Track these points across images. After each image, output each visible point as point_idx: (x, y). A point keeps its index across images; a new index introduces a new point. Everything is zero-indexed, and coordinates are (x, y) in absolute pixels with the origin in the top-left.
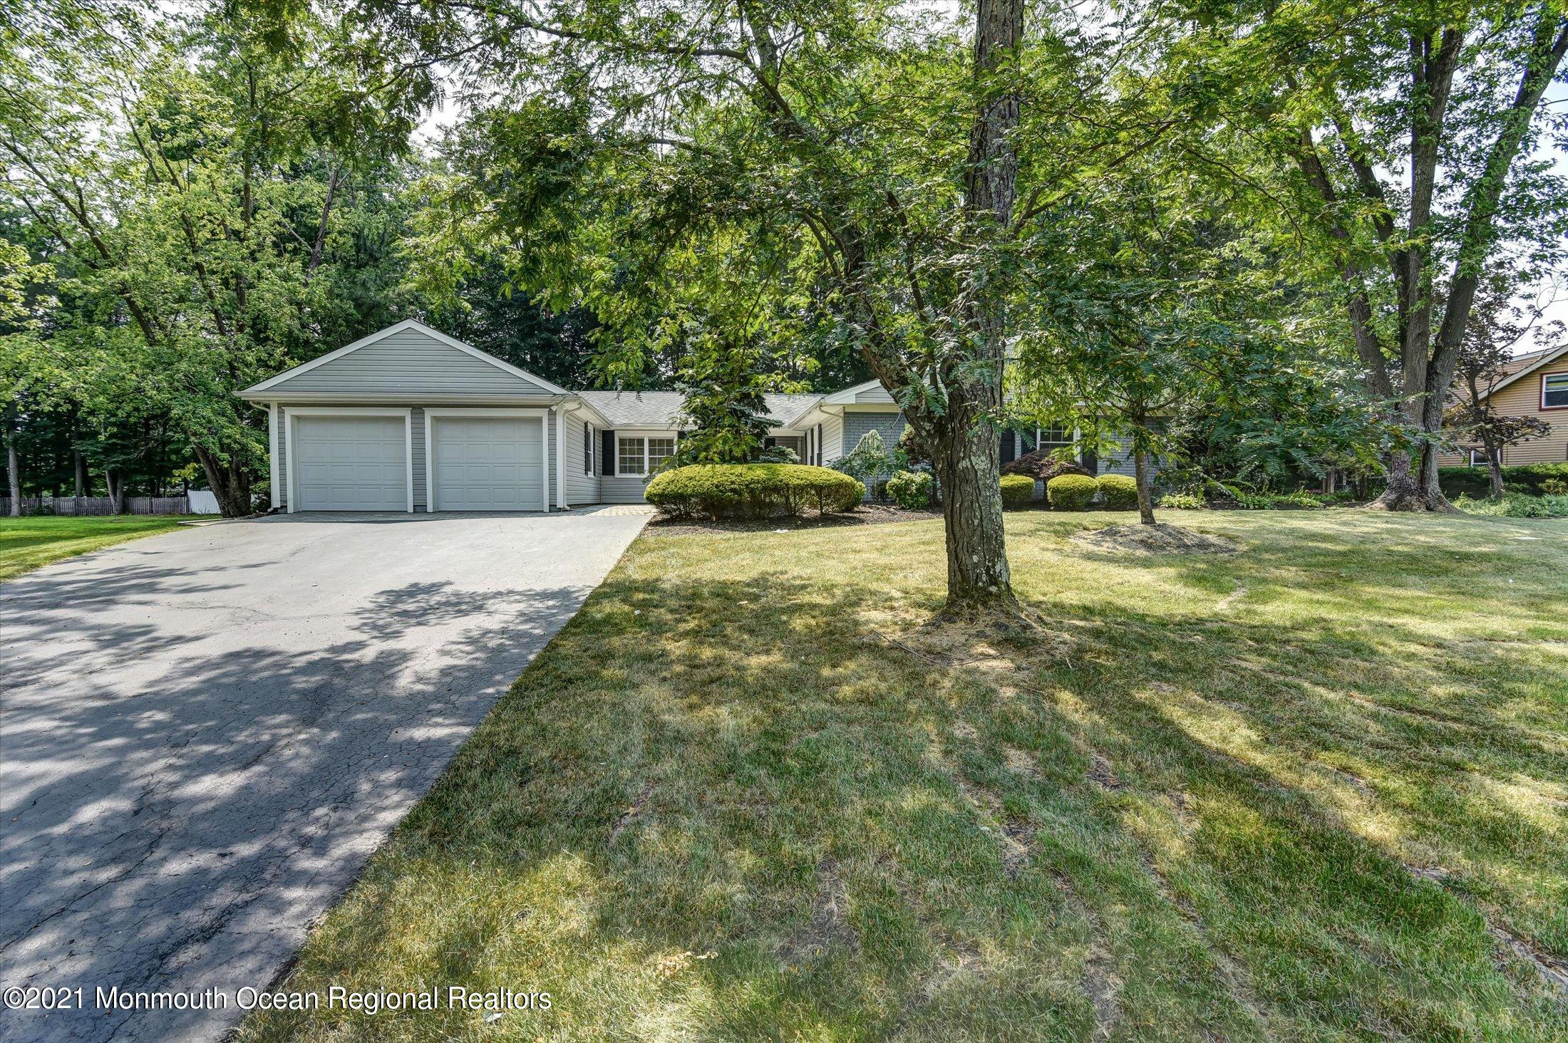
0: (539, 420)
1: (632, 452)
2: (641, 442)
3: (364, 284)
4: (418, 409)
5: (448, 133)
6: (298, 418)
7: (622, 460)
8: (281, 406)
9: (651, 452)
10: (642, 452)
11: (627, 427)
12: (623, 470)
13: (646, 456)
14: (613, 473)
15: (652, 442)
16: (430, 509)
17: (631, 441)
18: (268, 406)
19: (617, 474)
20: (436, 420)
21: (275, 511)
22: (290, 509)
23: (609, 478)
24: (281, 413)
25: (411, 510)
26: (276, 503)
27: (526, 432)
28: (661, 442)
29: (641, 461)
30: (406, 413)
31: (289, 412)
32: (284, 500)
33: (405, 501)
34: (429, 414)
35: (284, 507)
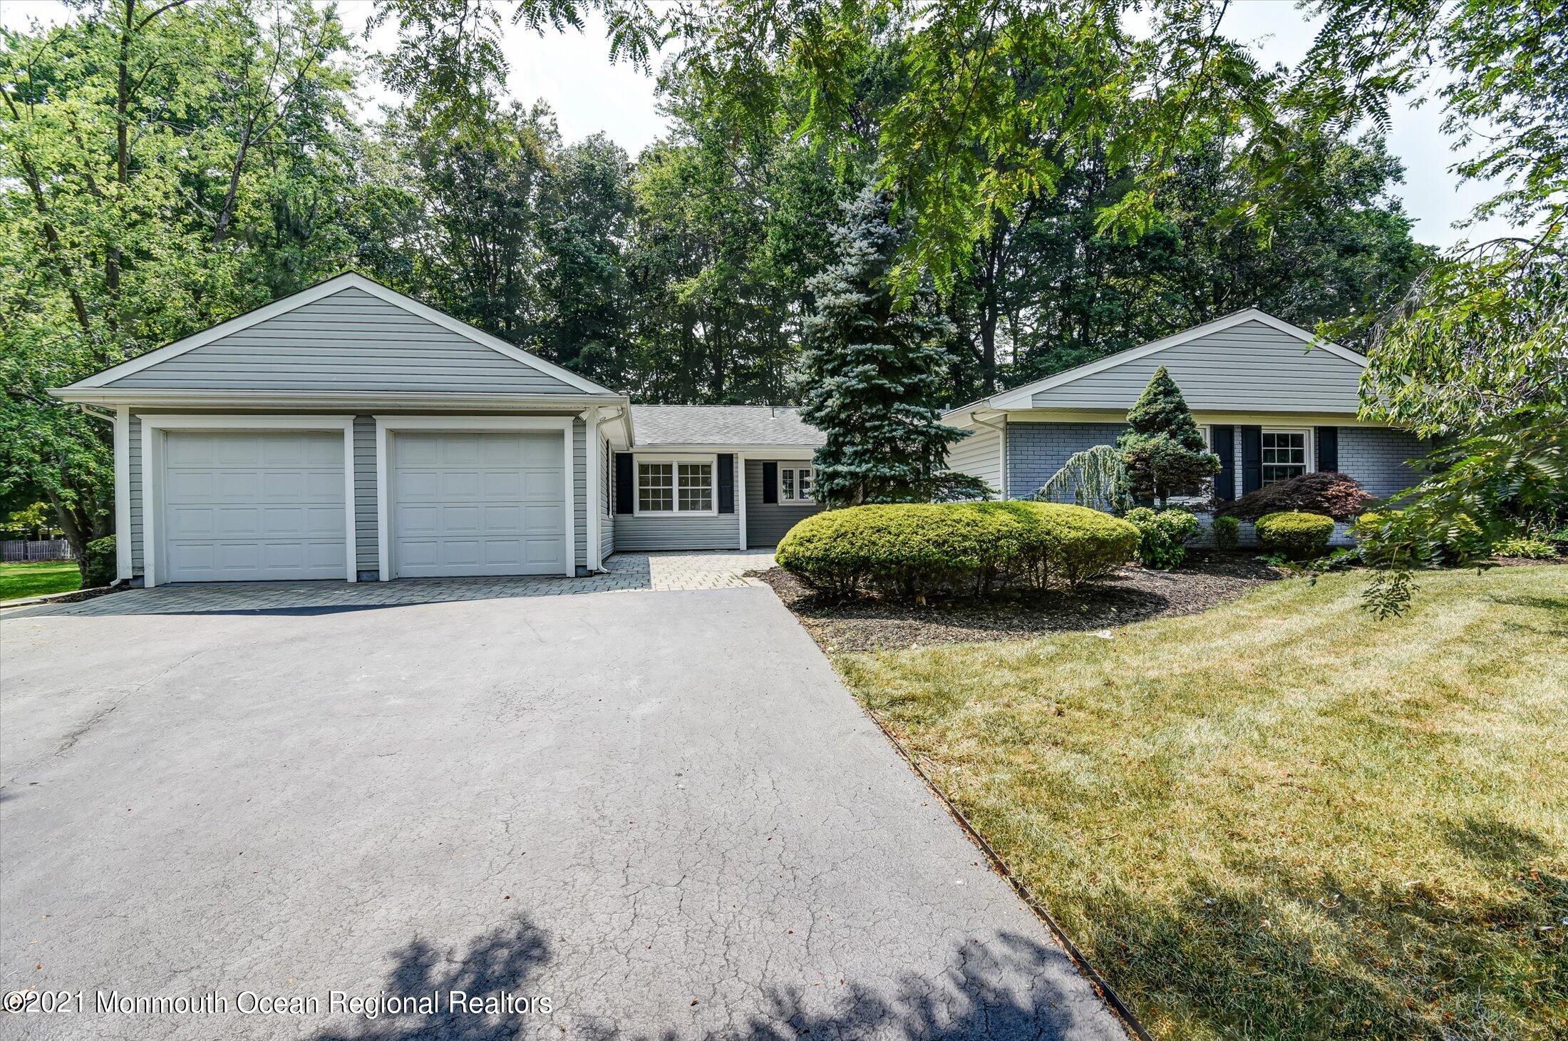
0: (560, 435)
1: (656, 481)
2: (668, 468)
3: (285, 264)
4: (365, 418)
5: (392, 114)
6: (167, 433)
7: (643, 493)
8: (133, 412)
9: (682, 482)
10: (669, 481)
11: (652, 448)
12: (644, 506)
13: (676, 488)
14: (630, 511)
15: (682, 469)
16: (384, 576)
17: (656, 468)
18: (112, 413)
19: (637, 513)
20: (395, 434)
21: (125, 585)
22: (150, 581)
23: (624, 517)
24: (135, 424)
25: (352, 578)
26: (124, 570)
27: (538, 453)
28: (695, 468)
29: (669, 493)
30: (345, 424)
31: (149, 424)
32: (139, 568)
33: (343, 563)
34: (383, 425)
35: (139, 578)
